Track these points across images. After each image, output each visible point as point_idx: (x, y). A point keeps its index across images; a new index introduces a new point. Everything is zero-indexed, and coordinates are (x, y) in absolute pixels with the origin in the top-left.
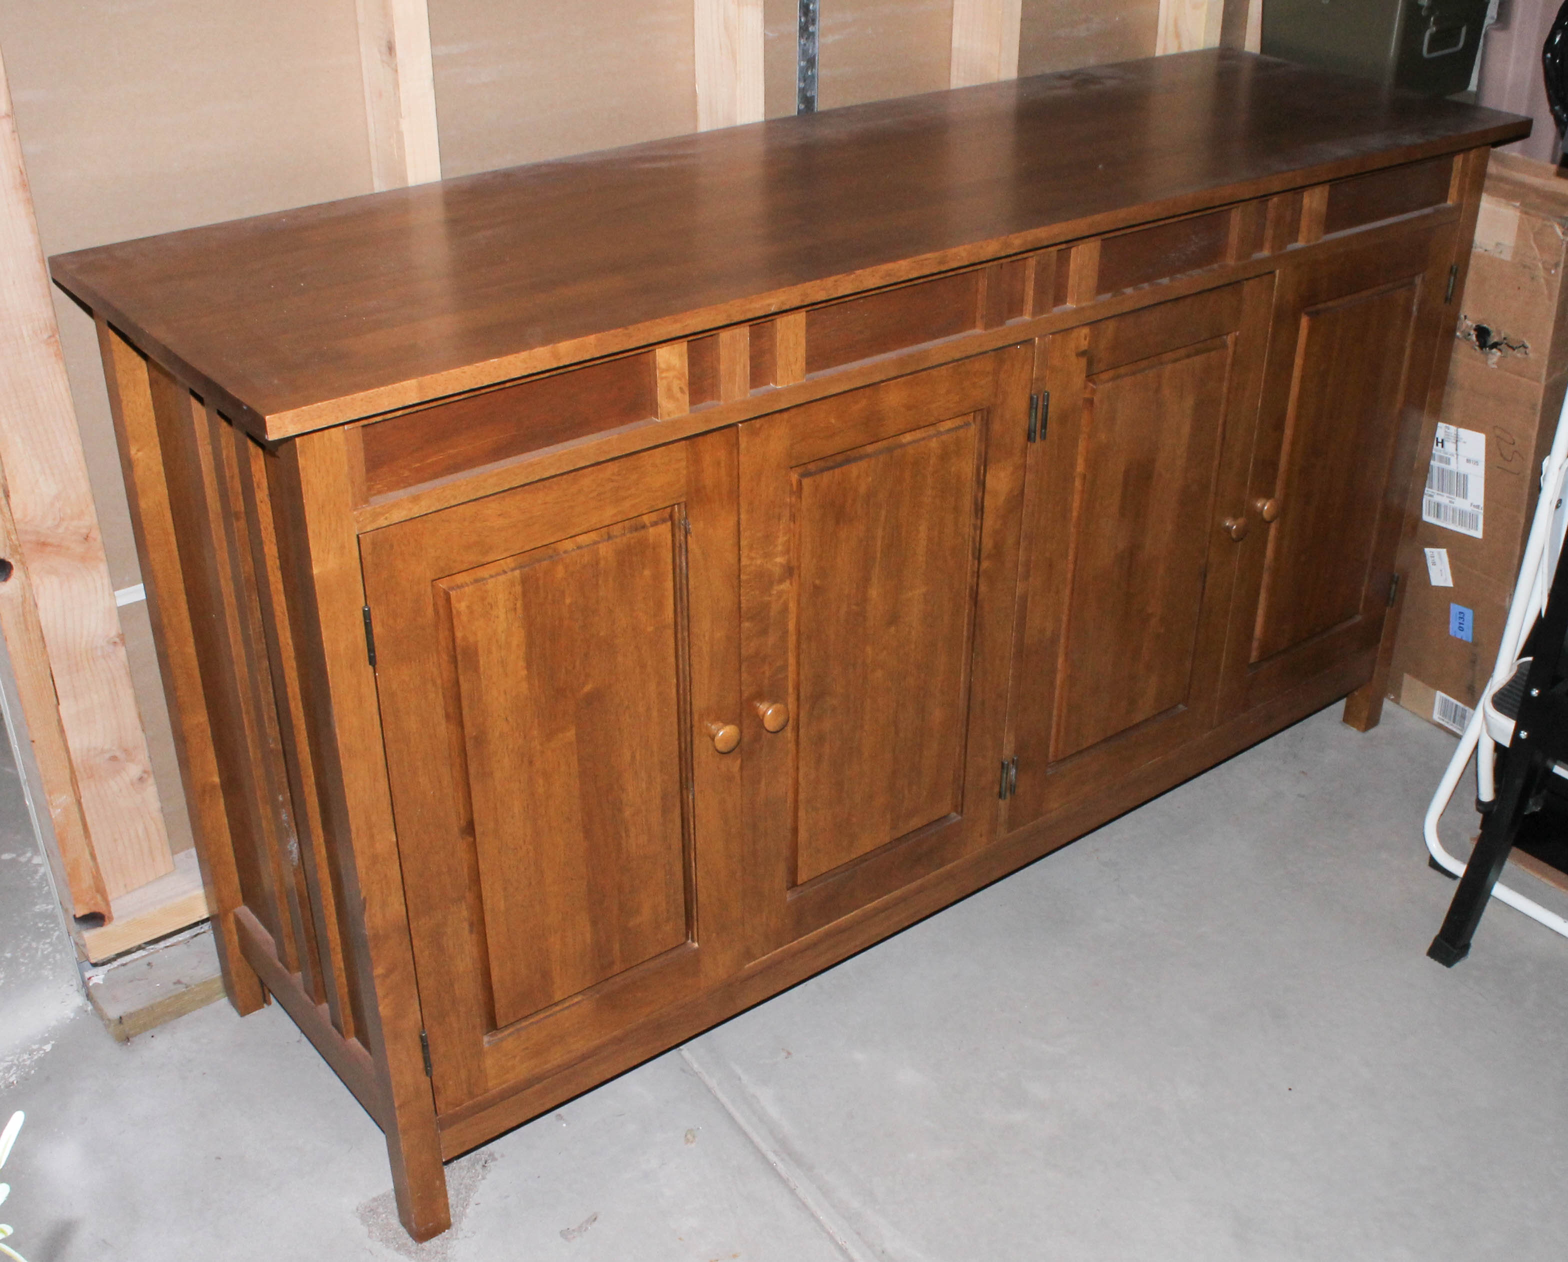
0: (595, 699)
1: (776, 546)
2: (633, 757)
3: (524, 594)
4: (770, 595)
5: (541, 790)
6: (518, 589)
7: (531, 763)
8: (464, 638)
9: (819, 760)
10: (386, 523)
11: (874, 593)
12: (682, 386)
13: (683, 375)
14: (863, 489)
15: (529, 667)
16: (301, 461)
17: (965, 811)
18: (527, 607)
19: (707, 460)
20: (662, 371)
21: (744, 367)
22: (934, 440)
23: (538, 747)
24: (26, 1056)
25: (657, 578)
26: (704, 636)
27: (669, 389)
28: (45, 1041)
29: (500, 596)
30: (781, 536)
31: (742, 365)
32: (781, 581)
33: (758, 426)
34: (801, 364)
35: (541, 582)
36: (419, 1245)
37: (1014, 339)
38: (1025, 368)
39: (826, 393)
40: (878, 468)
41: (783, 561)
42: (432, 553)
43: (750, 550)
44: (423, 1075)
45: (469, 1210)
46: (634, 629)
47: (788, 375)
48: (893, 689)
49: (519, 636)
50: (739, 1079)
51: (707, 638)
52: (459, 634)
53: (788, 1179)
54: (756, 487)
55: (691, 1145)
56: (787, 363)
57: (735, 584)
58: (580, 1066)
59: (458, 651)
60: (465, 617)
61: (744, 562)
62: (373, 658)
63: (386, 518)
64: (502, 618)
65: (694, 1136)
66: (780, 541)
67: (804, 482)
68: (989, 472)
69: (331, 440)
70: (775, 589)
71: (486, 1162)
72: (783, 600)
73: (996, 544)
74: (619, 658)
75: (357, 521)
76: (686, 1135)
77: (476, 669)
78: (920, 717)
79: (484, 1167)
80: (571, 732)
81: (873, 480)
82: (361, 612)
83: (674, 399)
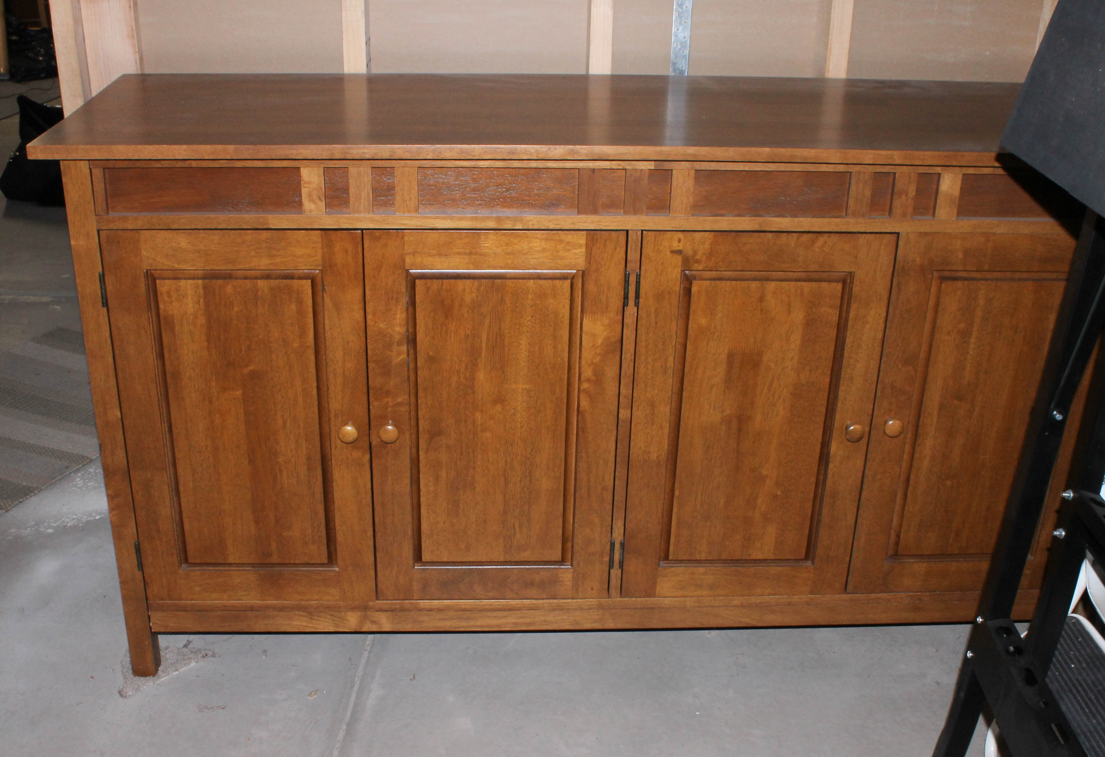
0: (255, 376)
1: (395, 319)
2: (284, 423)
3: (205, 296)
4: (392, 351)
5: (218, 422)
6: (201, 291)
7: (210, 402)
8: (166, 311)
9: (437, 478)
10: (115, 228)
11: (481, 376)
12: (320, 195)
13: (321, 188)
14: (468, 298)
15: (208, 341)
16: (64, 179)
17: (575, 563)
18: (207, 304)
19: (337, 248)
20: (306, 183)
21: (368, 194)
22: (532, 281)
23: (216, 394)
24: (86, 517)
25: (300, 312)
26: (338, 362)
27: (310, 195)
29: (189, 292)
30: (399, 313)
31: (366, 193)
32: (399, 344)
33: (378, 234)
34: (414, 202)
35: (217, 292)
36: (133, 676)
37: (606, 226)
38: (618, 250)
39: (434, 226)
40: (482, 288)
41: (401, 331)
42: (144, 253)
43: (374, 316)
44: (137, 569)
45: (175, 673)
46: (284, 341)
47: (404, 208)
48: (501, 451)
49: (202, 320)
50: (373, 678)
51: (340, 364)
52: (162, 306)
53: (339, 741)
54: (378, 275)
55: (310, 698)
56: (402, 199)
57: (362, 334)
58: (250, 614)
59: (161, 317)
60: (165, 297)
61: (369, 322)
62: (105, 303)
63: (116, 225)
64: (190, 305)
65: (315, 694)
66: (398, 316)
67: (417, 282)
68: (586, 318)
69: (81, 171)
70: (395, 348)
71: (206, 655)
72: (401, 357)
73: (595, 373)
74: (274, 357)
75: (98, 222)
76: (313, 691)
77: (173, 331)
78: (528, 479)
79: (204, 657)
80: (239, 393)
81: (477, 297)
82: (98, 275)
83: (315, 203)
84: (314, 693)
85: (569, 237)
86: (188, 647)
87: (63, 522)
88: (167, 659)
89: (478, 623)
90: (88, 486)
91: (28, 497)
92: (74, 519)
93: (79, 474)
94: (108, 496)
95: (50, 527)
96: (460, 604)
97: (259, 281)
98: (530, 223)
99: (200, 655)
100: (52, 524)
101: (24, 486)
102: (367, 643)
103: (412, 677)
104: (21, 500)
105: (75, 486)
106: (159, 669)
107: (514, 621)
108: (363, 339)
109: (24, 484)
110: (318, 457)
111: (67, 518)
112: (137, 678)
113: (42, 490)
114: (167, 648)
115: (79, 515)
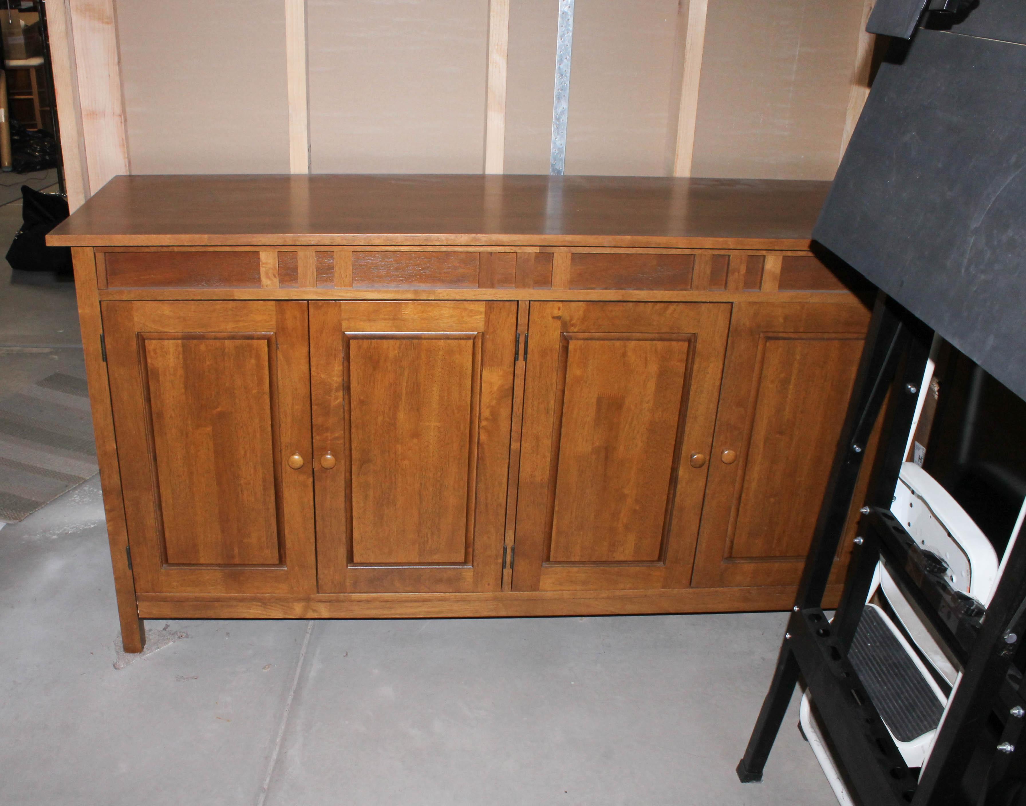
0: (222, 416)
1: (333, 371)
2: (245, 454)
3: (184, 351)
4: (331, 396)
5: (193, 452)
6: (181, 349)
7: (187, 436)
8: (152, 364)
9: (366, 497)
10: (114, 299)
11: (401, 416)
12: (275, 273)
13: (275, 268)
14: (391, 355)
15: (186, 388)
16: (74, 261)
17: (475, 564)
18: (185, 359)
19: (288, 315)
20: (264, 264)
21: (313, 272)
22: (442, 341)
23: (191, 429)
24: (83, 526)
25: (259, 366)
26: (288, 404)
27: (267, 273)
28: (94, 523)
30: (336, 366)
31: (311, 271)
32: (337, 390)
33: (320, 304)
34: (349, 278)
35: (193, 349)
36: (124, 653)
37: (501, 297)
38: (511, 316)
39: (365, 297)
40: (402, 347)
41: (338, 380)
42: (136, 319)
43: (317, 368)
44: (128, 568)
45: (157, 651)
46: (245, 388)
47: (341, 283)
48: (417, 475)
49: (181, 372)
50: (315, 656)
51: (290, 406)
52: (149, 361)
53: (288, 705)
54: (321, 336)
55: (264, 671)
56: (340, 277)
57: (308, 383)
58: (217, 604)
59: (149, 369)
60: (152, 353)
61: (313, 374)
62: (105, 359)
64: (172, 360)
65: (268, 667)
66: (336, 368)
67: (351, 341)
68: (485, 370)
69: (87, 255)
70: (333, 394)
71: (181, 636)
72: (338, 401)
73: (492, 413)
74: (237, 400)
75: (100, 295)
76: (266, 665)
77: (158, 381)
78: (438, 497)
79: (179, 638)
80: (209, 429)
81: (399, 353)
82: (99, 336)
83: (271, 279)
85: (471, 306)
86: (167, 630)
87: (65, 530)
88: (151, 639)
89: (398, 612)
90: (83, 501)
91: (37, 510)
92: (74, 527)
93: (77, 492)
94: (106, 510)
95: (54, 534)
96: (383, 596)
97: (226, 341)
98: (441, 295)
99: (177, 636)
100: (57, 532)
101: (33, 501)
102: (309, 627)
103: (345, 654)
104: (31, 512)
105: (74, 501)
106: (145, 647)
107: (426, 610)
108: (309, 387)
109: (33, 499)
110: (272, 480)
111: (68, 527)
112: (127, 654)
113: (47, 504)
114: (150, 630)
115: (77, 524)
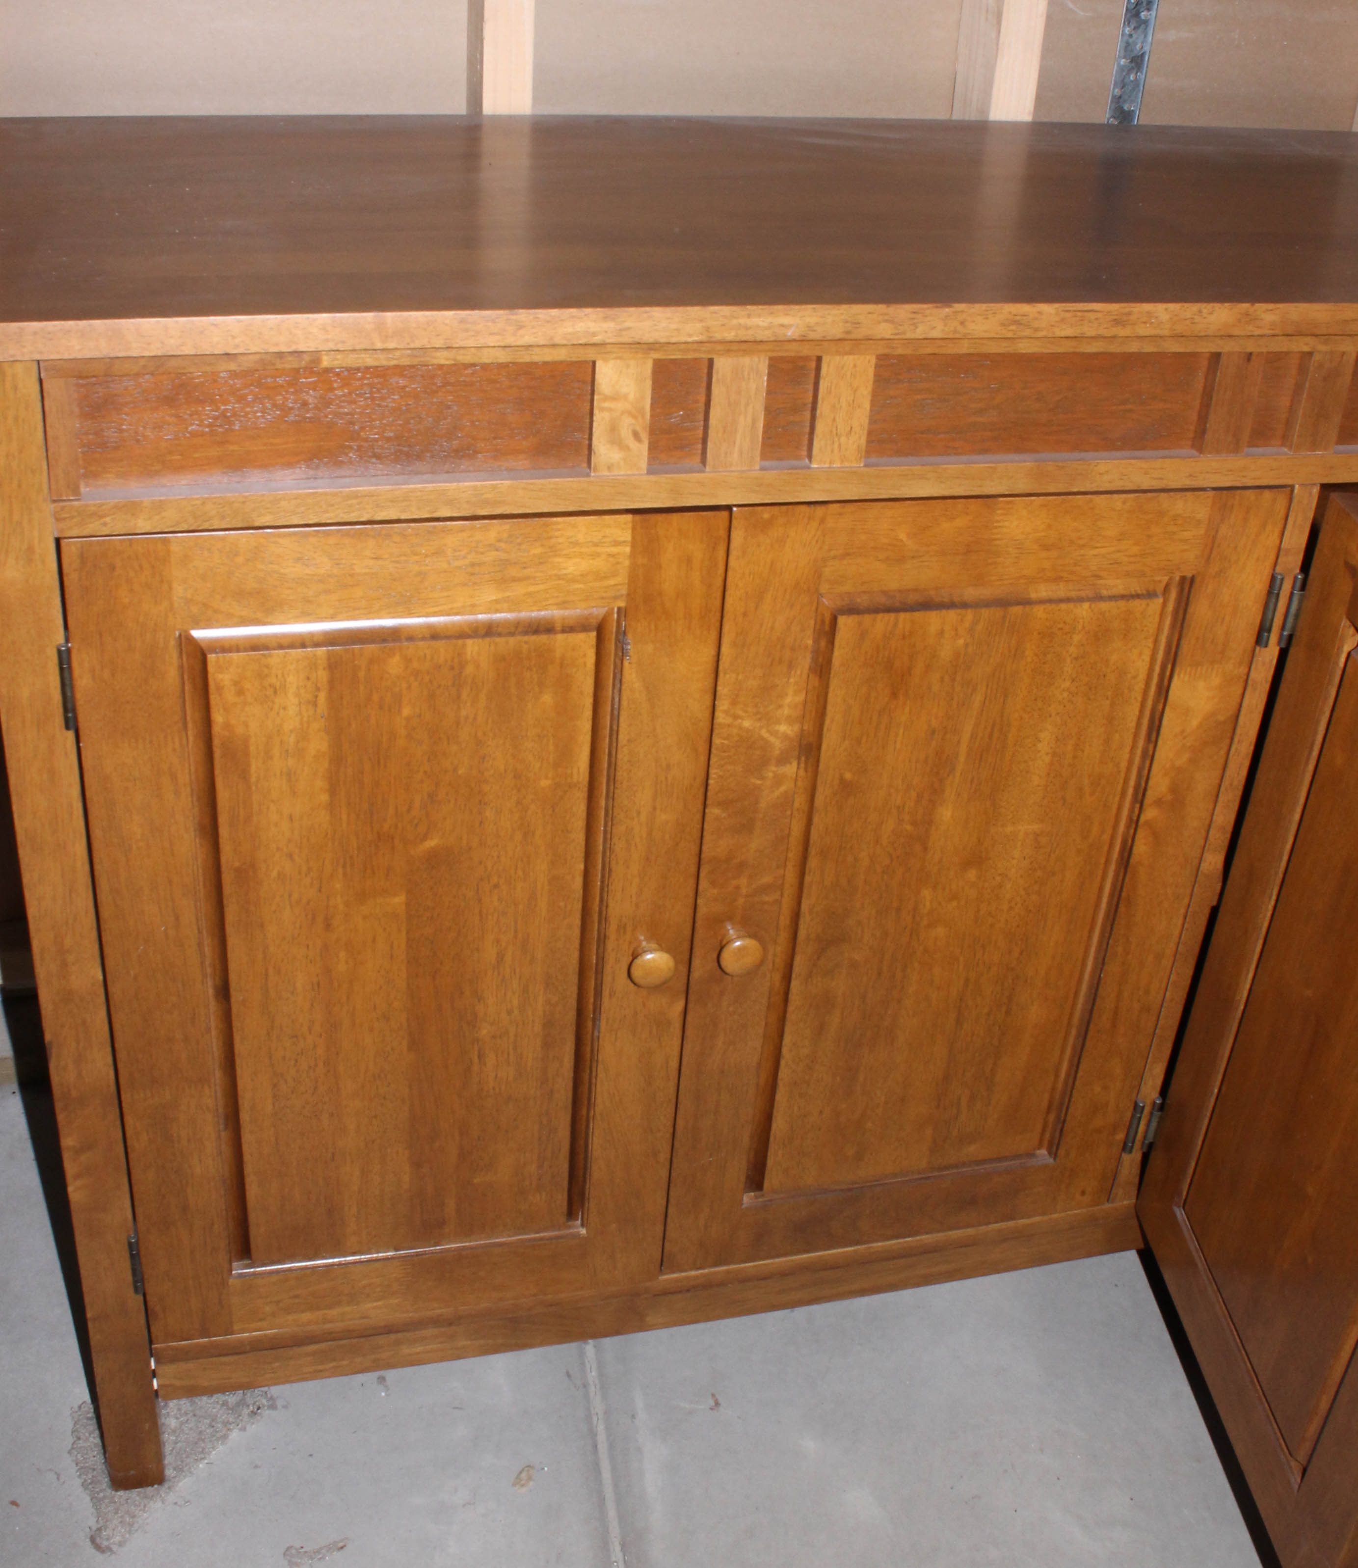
0: (440, 860)
1: (780, 706)
2: (500, 958)
3: (332, 685)
4: (762, 778)
5: (342, 967)
6: (322, 675)
7: (328, 926)
8: (227, 726)
9: (820, 1029)
10: (106, 531)
11: (946, 814)
12: (638, 428)
13: (641, 411)
14: (946, 652)
15: (333, 791)
17: (1062, 1152)
18: (334, 705)
19: (670, 553)
20: (606, 398)
21: (754, 421)
22: (1086, 605)
23: (341, 907)
25: (564, 710)
26: (639, 813)
27: (613, 429)
29: (291, 679)
30: (791, 692)
31: (750, 418)
32: (782, 760)
33: (766, 516)
34: (859, 438)
35: (362, 674)
36: (113, 1492)
37: (1254, 479)
38: (1269, 527)
39: (896, 492)
40: (980, 627)
41: (789, 732)
42: (179, 590)
43: (734, 703)
44: (131, 1291)
45: (199, 1467)
46: (517, 776)
47: (832, 451)
48: (961, 959)
49: (319, 744)
50: (633, 1416)
51: (643, 817)
52: (218, 718)
54: (756, 609)
55: (518, 1488)
56: (831, 432)
57: (702, 747)
59: (216, 742)
60: (230, 696)
61: (721, 718)
62: (71, 722)
63: (105, 524)
64: (292, 711)
65: (530, 1478)
66: (788, 700)
67: (842, 620)
68: (1179, 675)
69: (16, 388)
70: (771, 771)
71: (257, 1412)
72: (783, 789)
73: (1174, 789)
74: (489, 814)
75: (58, 518)
76: (521, 1472)
77: (244, 775)
78: (1004, 1009)
79: (253, 1413)
80: (399, 900)
81: (966, 645)
82: (54, 653)
83: (622, 446)
84: (524, 1475)
85: (1180, 505)
88: (174, 1435)
96: (824, 1257)
97: (469, 642)
98: (1105, 477)
99: (245, 1415)
103: (712, 1403)
106: (165, 1462)
108: (703, 759)
110: (572, 1015)
112: (121, 1493)
